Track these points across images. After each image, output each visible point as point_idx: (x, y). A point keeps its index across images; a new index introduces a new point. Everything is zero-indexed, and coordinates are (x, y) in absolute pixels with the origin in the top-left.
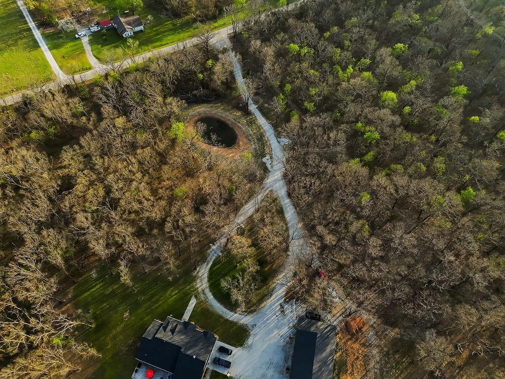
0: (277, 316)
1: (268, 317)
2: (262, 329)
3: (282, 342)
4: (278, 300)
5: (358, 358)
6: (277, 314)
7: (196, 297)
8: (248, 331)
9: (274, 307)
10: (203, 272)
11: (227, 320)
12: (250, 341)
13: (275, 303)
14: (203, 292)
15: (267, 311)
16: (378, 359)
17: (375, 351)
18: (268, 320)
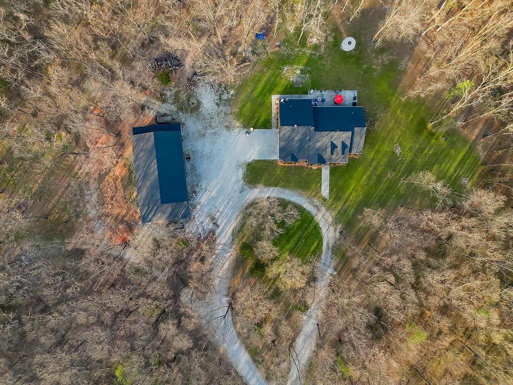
0: (218, 211)
1: (229, 206)
2: (232, 190)
3: (203, 184)
4: (222, 230)
5: (112, 199)
6: (219, 213)
7: (325, 200)
8: (246, 182)
9: (225, 221)
10: (329, 234)
11: (276, 186)
12: (241, 173)
13: (225, 225)
14: (318, 208)
15: (232, 213)
16: (88, 206)
17: (93, 213)
18: (228, 203)
